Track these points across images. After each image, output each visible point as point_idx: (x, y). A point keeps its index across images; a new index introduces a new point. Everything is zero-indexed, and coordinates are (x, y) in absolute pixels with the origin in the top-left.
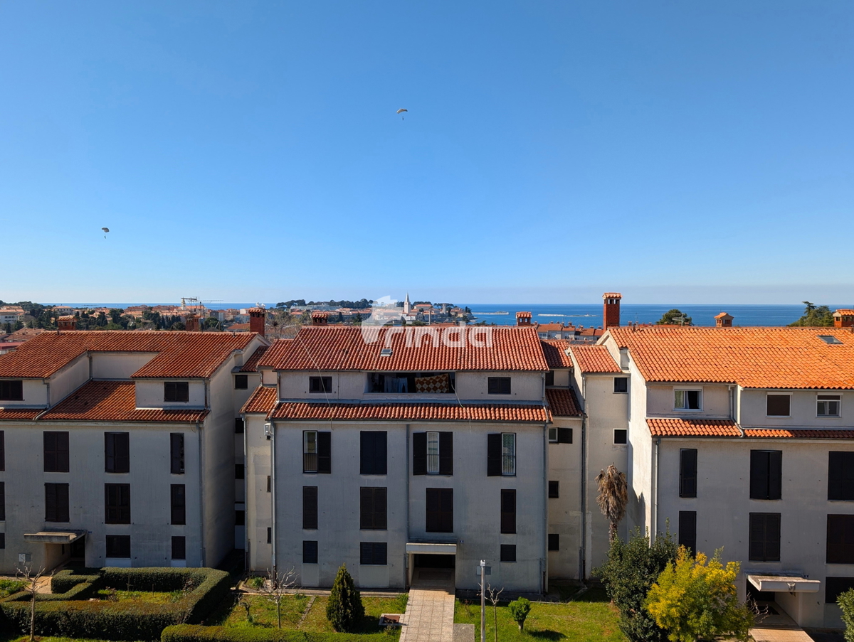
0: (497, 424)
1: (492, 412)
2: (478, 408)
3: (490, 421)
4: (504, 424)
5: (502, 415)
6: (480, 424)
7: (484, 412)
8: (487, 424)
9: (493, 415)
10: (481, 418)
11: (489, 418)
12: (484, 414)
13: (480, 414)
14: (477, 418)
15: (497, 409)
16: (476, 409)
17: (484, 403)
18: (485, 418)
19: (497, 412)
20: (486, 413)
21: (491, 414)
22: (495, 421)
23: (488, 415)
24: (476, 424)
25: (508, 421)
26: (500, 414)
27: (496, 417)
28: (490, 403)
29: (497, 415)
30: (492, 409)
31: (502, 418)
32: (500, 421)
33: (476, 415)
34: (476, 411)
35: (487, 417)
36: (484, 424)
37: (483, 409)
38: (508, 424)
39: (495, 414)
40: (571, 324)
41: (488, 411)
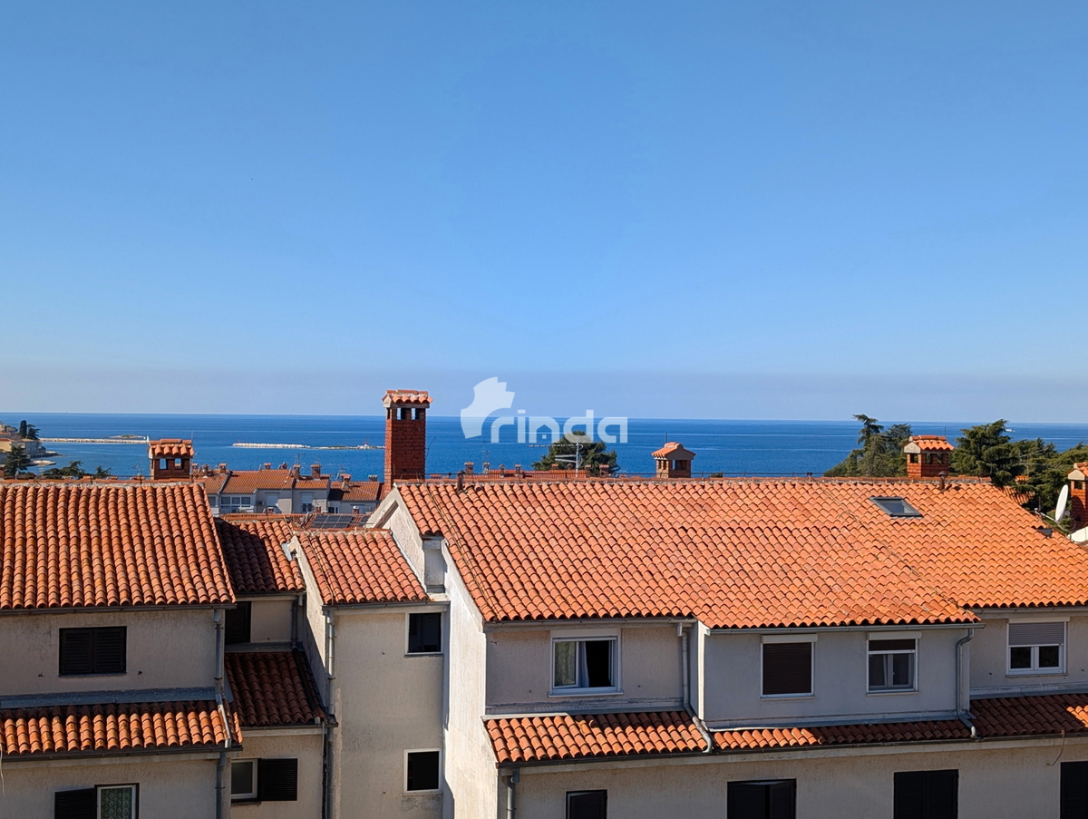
0: (85, 762)
1: (69, 728)
2: (26, 720)
3: (64, 754)
4: (105, 761)
5: (98, 736)
6: (31, 765)
7: (44, 729)
8: (54, 764)
9: (71, 736)
10: (35, 747)
11: (59, 745)
12: (45, 737)
13: (33, 738)
14: (23, 748)
15: (84, 719)
16: (20, 722)
17: (45, 703)
18: (46, 747)
19: (84, 727)
20: (51, 733)
21: (65, 734)
22: (77, 754)
23: (58, 738)
24: (21, 765)
25: (117, 752)
26: (92, 733)
27: (79, 743)
28: (63, 702)
29: (84, 735)
30: (70, 719)
31: (98, 744)
32: (93, 752)
33: (21, 739)
34: (20, 730)
35: (52, 742)
36: (43, 764)
37: (43, 721)
38: (116, 761)
39: (78, 734)
40: (318, 470)
41: (56, 727)
